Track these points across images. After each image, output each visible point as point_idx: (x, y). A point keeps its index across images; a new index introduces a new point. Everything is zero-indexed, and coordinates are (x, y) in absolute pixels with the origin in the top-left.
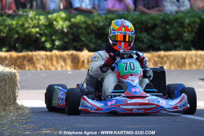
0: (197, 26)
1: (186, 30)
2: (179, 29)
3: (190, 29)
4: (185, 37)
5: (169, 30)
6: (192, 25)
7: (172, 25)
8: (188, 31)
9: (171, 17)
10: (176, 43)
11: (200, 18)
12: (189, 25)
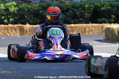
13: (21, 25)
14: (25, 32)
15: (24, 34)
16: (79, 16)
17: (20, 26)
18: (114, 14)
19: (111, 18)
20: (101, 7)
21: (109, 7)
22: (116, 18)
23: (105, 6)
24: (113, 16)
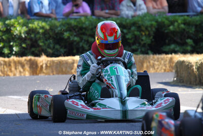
0: (154, 29)
1: (144, 34)
2: (137, 33)
3: (147, 33)
4: (142, 40)
5: (127, 34)
6: (149, 29)
7: (130, 29)
8: (145, 34)
9: (128, 21)
10: (134, 47)
11: (157, 21)
12: (146, 28)
13: (33, 58)
14: (39, 69)
15: (38, 72)
16: (131, 41)
17: (30, 60)
18: (191, 38)
19: (186, 44)
20: (169, 26)
21: (182, 26)
22: (194, 45)
23: (176, 24)
24: (189, 41)
